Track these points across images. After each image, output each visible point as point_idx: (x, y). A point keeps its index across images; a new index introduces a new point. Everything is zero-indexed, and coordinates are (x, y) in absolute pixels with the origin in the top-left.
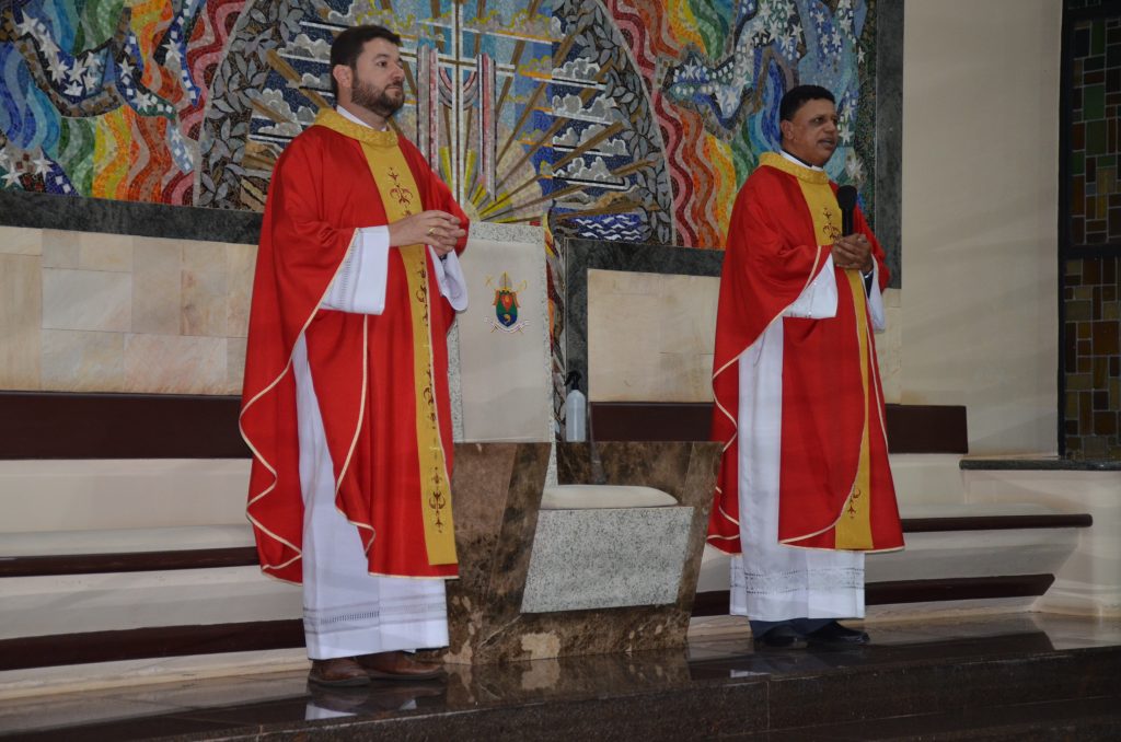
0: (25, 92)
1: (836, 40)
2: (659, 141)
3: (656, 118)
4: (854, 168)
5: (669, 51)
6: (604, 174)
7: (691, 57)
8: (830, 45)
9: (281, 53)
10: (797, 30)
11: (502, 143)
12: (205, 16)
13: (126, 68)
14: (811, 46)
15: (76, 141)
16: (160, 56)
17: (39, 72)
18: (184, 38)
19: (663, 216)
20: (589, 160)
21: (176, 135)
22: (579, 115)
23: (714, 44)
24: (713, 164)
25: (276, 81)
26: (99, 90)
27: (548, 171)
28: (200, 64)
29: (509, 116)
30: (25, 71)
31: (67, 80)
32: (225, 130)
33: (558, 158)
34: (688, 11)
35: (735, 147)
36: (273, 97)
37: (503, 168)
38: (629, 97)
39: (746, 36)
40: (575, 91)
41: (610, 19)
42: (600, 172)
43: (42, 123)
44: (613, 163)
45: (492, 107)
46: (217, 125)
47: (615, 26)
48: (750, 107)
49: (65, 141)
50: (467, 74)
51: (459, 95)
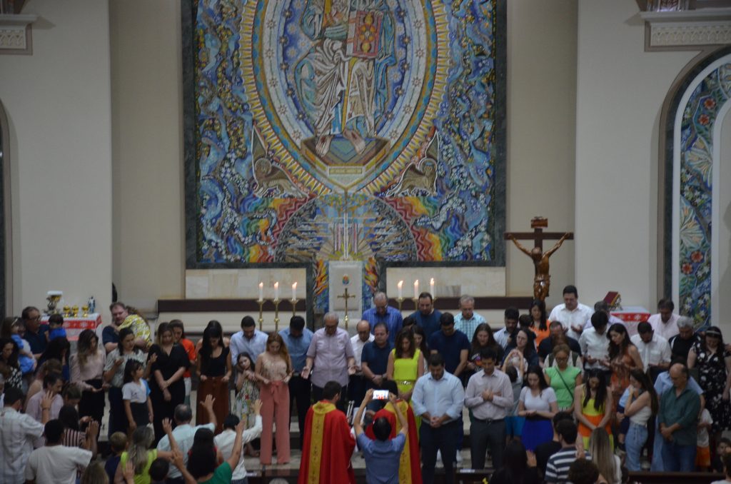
0: (235, 244)
1: (479, 206)
2: (412, 236)
3: (411, 231)
4: (486, 237)
5: (415, 215)
6: (393, 246)
7: (423, 216)
8: (476, 207)
9: (297, 229)
10: (463, 205)
11: (360, 242)
12: (277, 224)
13: (258, 237)
14: (469, 209)
15: (246, 252)
16: (266, 233)
17: (238, 240)
18: (272, 229)
19: (414, 254)
20: (388, 243)
21: (270, 249)
22: (384, 233)
23: (432, 212)
24: (431, 241)
25: (294, 235)
26: (252, 242)
27: (374, 246)
28: (275, 234)
29: (362, 236)
30: (235, 241)
31: (244, 241)
32: (282, 246)
33: (376, 243)
34: (422, 205)
35: (439, 235)
36: (294, 238)
37: (360, 247)
38: (402, 227)
39: (444, 209)
40: (383, 228)
41: (395, 211)
42: (391, 245)
43: (239, 250)
44: (395, 243)
45: (356, 234)
46: (280, 246)
47: (397, 212)
48: (445, 225)
49: (244, 252)
50: (349, 229)
51: (346, 232)
